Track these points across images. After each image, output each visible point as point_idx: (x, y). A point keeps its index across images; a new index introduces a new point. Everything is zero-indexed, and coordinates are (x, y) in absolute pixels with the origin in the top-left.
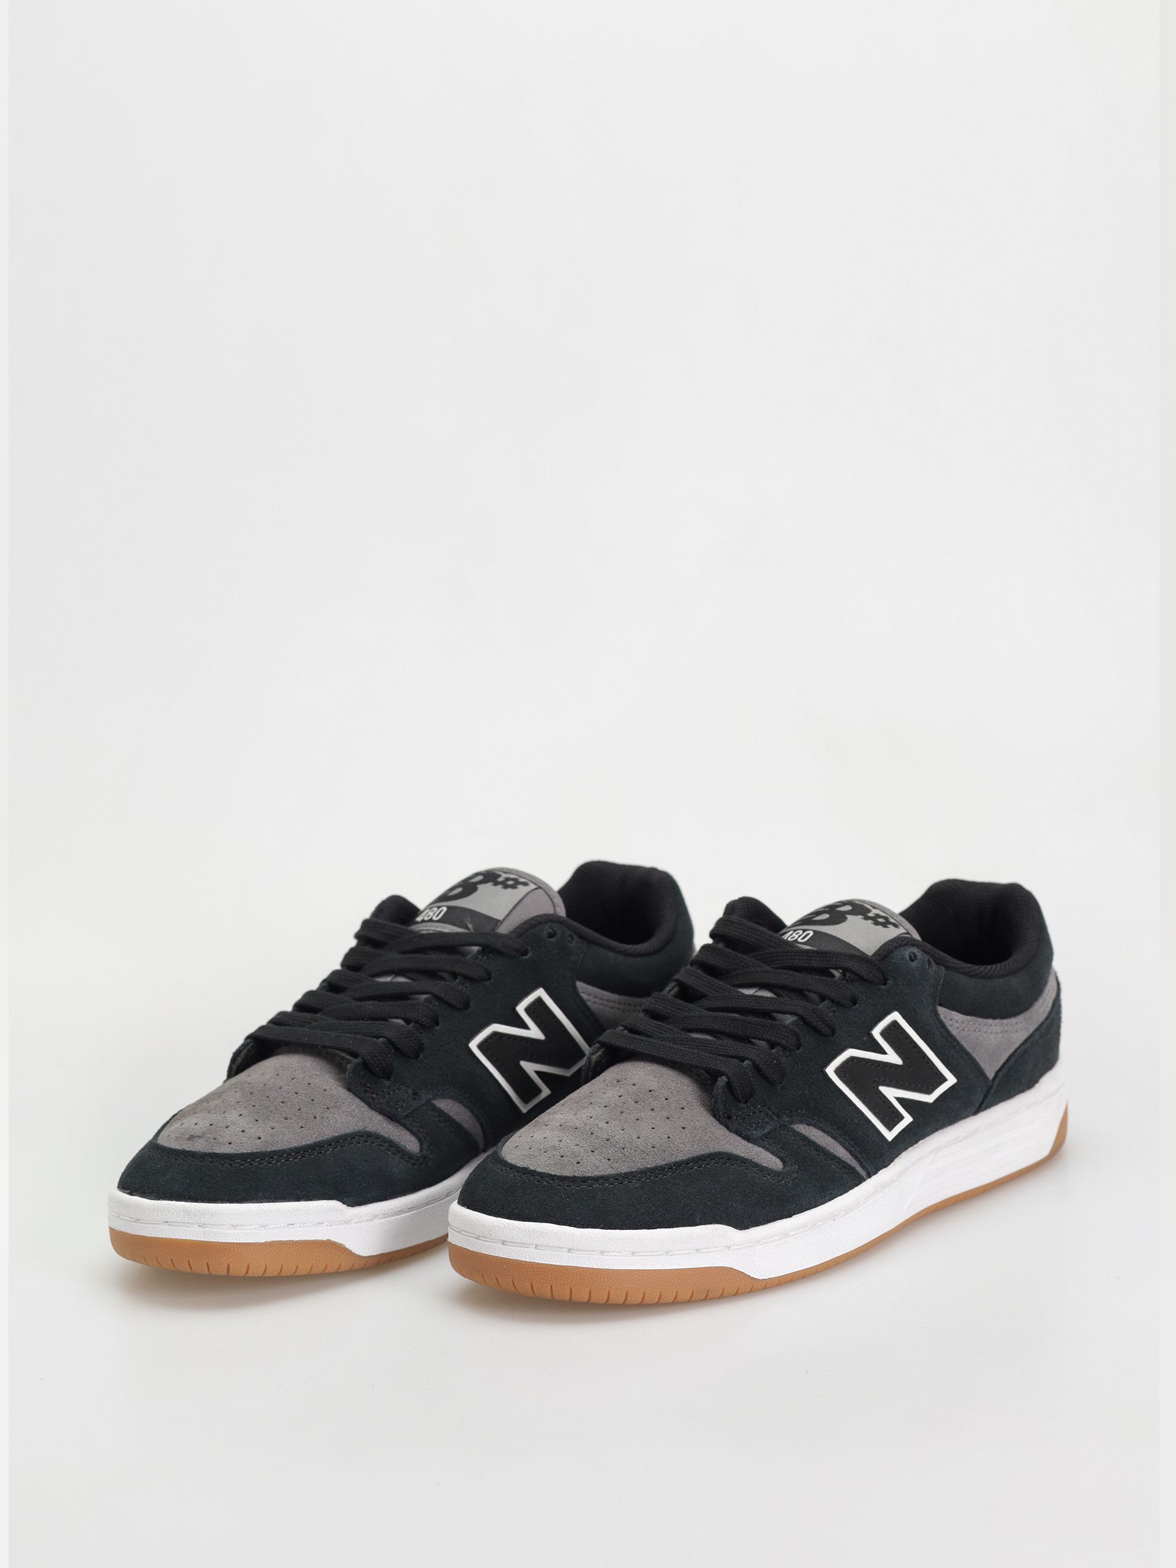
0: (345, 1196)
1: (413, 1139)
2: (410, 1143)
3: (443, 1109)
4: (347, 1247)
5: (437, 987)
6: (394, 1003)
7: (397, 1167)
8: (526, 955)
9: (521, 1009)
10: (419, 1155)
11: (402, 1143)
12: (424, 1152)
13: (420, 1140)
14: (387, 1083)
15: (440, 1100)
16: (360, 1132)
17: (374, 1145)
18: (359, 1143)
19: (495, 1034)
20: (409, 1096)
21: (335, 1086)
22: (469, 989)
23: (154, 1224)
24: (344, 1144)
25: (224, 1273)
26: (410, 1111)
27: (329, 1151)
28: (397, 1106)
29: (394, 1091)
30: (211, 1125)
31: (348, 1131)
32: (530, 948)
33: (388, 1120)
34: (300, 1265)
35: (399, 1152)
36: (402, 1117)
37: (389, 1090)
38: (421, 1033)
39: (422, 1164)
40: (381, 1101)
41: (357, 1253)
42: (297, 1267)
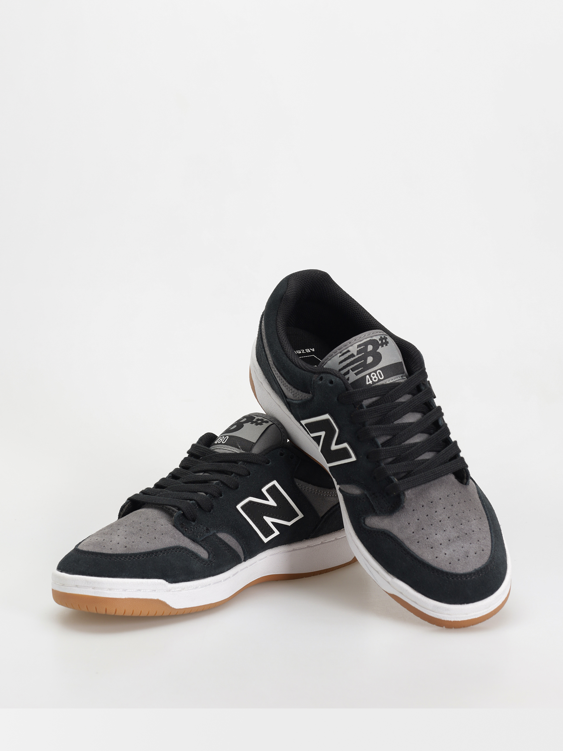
0: (168, 578)
1: (205, 552)
2: (203, 554)
3: (222, 538)
4: (167, 603)
5: (223, 477)
6: (201, 484)
7: (195, 565)
8: (268, 464)
9: (264, 490)
10: (208, 560)
11: (199, 553)
12: (210, 559)
13: (208, 552)
14: (193, 523)
15: (220, 533)
16: (177, 546)
17: (184, 553)
18: (176, 552)
19: (250, 502)
20: (204, 531)
21: (167, 523)
22: (238, 479)
23: (71, 587)
24: (168, 552)
25: (104, 612)
26: (204, 538)
27: (160, 555)
28: (198, 535)
29: (197, 528)
30: (104, 540)
31: (171, 546)
32: (270, 460)
33: (193, 542)
34: (142, 611)
35: (197, 558)
36: (200, 541)
37: (194, 527)
38: (213, 500)
39: (209, 565)
40: (190, 532)
41: (173, 607)
42: (141, 612)
